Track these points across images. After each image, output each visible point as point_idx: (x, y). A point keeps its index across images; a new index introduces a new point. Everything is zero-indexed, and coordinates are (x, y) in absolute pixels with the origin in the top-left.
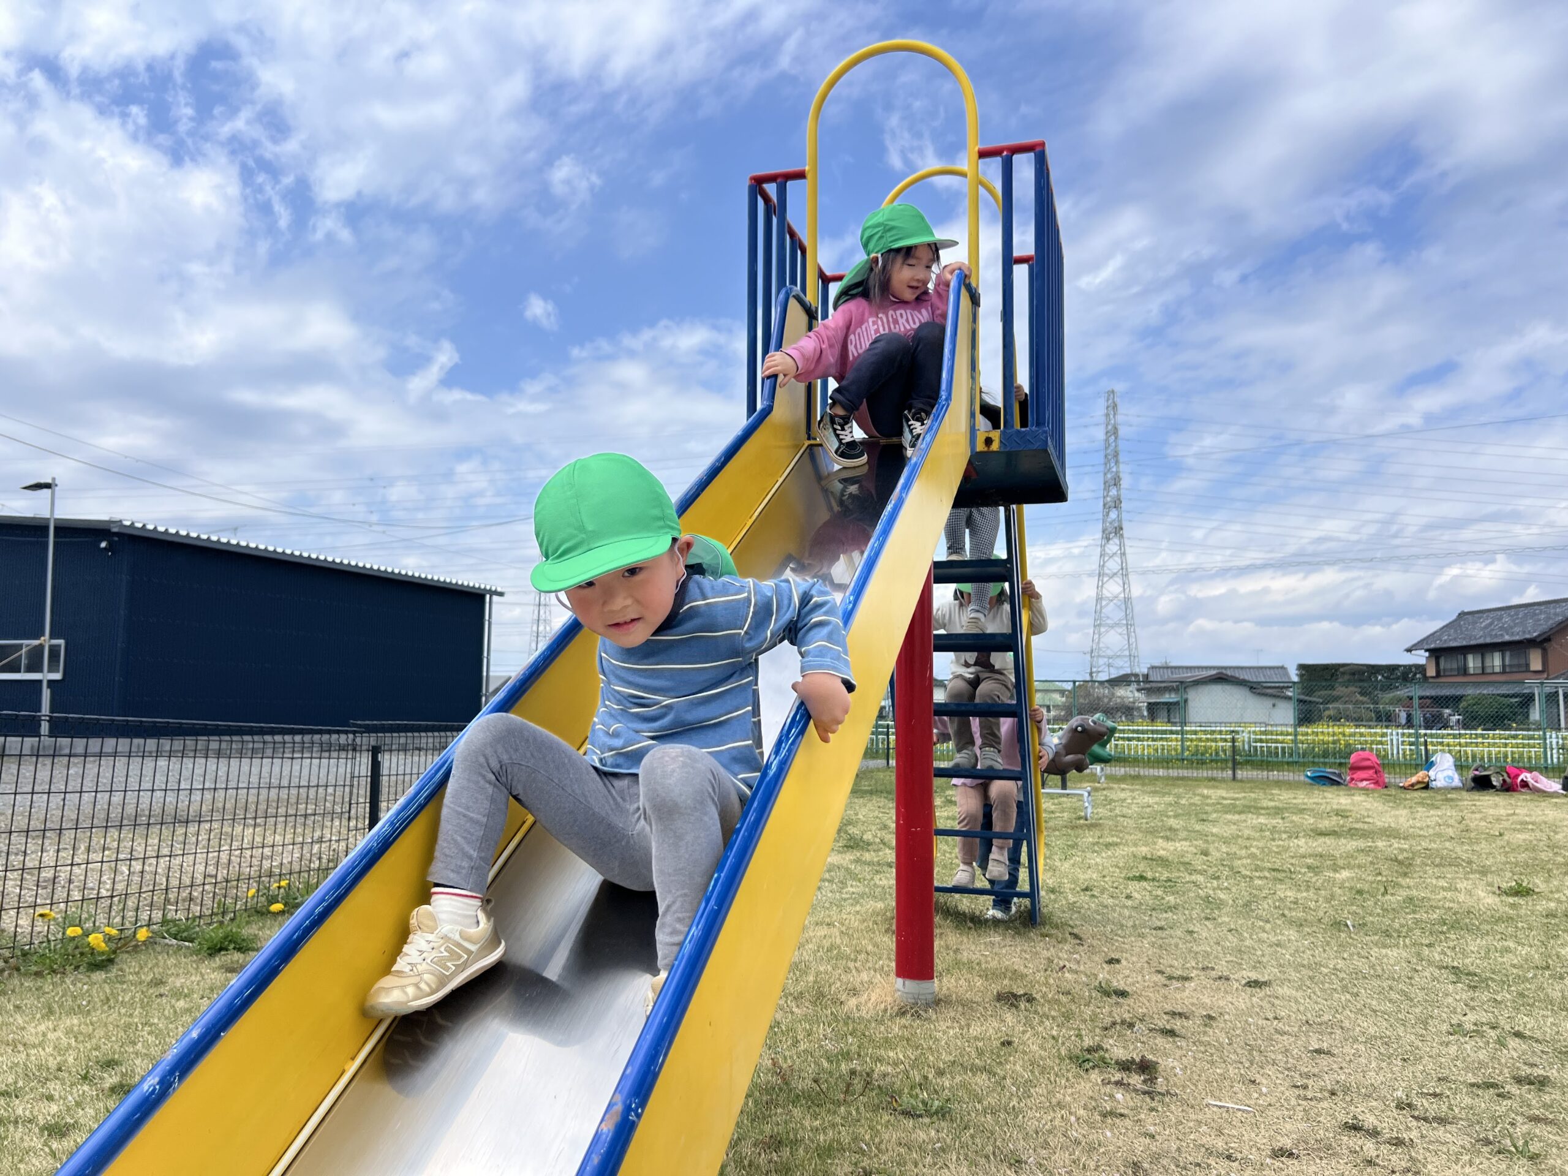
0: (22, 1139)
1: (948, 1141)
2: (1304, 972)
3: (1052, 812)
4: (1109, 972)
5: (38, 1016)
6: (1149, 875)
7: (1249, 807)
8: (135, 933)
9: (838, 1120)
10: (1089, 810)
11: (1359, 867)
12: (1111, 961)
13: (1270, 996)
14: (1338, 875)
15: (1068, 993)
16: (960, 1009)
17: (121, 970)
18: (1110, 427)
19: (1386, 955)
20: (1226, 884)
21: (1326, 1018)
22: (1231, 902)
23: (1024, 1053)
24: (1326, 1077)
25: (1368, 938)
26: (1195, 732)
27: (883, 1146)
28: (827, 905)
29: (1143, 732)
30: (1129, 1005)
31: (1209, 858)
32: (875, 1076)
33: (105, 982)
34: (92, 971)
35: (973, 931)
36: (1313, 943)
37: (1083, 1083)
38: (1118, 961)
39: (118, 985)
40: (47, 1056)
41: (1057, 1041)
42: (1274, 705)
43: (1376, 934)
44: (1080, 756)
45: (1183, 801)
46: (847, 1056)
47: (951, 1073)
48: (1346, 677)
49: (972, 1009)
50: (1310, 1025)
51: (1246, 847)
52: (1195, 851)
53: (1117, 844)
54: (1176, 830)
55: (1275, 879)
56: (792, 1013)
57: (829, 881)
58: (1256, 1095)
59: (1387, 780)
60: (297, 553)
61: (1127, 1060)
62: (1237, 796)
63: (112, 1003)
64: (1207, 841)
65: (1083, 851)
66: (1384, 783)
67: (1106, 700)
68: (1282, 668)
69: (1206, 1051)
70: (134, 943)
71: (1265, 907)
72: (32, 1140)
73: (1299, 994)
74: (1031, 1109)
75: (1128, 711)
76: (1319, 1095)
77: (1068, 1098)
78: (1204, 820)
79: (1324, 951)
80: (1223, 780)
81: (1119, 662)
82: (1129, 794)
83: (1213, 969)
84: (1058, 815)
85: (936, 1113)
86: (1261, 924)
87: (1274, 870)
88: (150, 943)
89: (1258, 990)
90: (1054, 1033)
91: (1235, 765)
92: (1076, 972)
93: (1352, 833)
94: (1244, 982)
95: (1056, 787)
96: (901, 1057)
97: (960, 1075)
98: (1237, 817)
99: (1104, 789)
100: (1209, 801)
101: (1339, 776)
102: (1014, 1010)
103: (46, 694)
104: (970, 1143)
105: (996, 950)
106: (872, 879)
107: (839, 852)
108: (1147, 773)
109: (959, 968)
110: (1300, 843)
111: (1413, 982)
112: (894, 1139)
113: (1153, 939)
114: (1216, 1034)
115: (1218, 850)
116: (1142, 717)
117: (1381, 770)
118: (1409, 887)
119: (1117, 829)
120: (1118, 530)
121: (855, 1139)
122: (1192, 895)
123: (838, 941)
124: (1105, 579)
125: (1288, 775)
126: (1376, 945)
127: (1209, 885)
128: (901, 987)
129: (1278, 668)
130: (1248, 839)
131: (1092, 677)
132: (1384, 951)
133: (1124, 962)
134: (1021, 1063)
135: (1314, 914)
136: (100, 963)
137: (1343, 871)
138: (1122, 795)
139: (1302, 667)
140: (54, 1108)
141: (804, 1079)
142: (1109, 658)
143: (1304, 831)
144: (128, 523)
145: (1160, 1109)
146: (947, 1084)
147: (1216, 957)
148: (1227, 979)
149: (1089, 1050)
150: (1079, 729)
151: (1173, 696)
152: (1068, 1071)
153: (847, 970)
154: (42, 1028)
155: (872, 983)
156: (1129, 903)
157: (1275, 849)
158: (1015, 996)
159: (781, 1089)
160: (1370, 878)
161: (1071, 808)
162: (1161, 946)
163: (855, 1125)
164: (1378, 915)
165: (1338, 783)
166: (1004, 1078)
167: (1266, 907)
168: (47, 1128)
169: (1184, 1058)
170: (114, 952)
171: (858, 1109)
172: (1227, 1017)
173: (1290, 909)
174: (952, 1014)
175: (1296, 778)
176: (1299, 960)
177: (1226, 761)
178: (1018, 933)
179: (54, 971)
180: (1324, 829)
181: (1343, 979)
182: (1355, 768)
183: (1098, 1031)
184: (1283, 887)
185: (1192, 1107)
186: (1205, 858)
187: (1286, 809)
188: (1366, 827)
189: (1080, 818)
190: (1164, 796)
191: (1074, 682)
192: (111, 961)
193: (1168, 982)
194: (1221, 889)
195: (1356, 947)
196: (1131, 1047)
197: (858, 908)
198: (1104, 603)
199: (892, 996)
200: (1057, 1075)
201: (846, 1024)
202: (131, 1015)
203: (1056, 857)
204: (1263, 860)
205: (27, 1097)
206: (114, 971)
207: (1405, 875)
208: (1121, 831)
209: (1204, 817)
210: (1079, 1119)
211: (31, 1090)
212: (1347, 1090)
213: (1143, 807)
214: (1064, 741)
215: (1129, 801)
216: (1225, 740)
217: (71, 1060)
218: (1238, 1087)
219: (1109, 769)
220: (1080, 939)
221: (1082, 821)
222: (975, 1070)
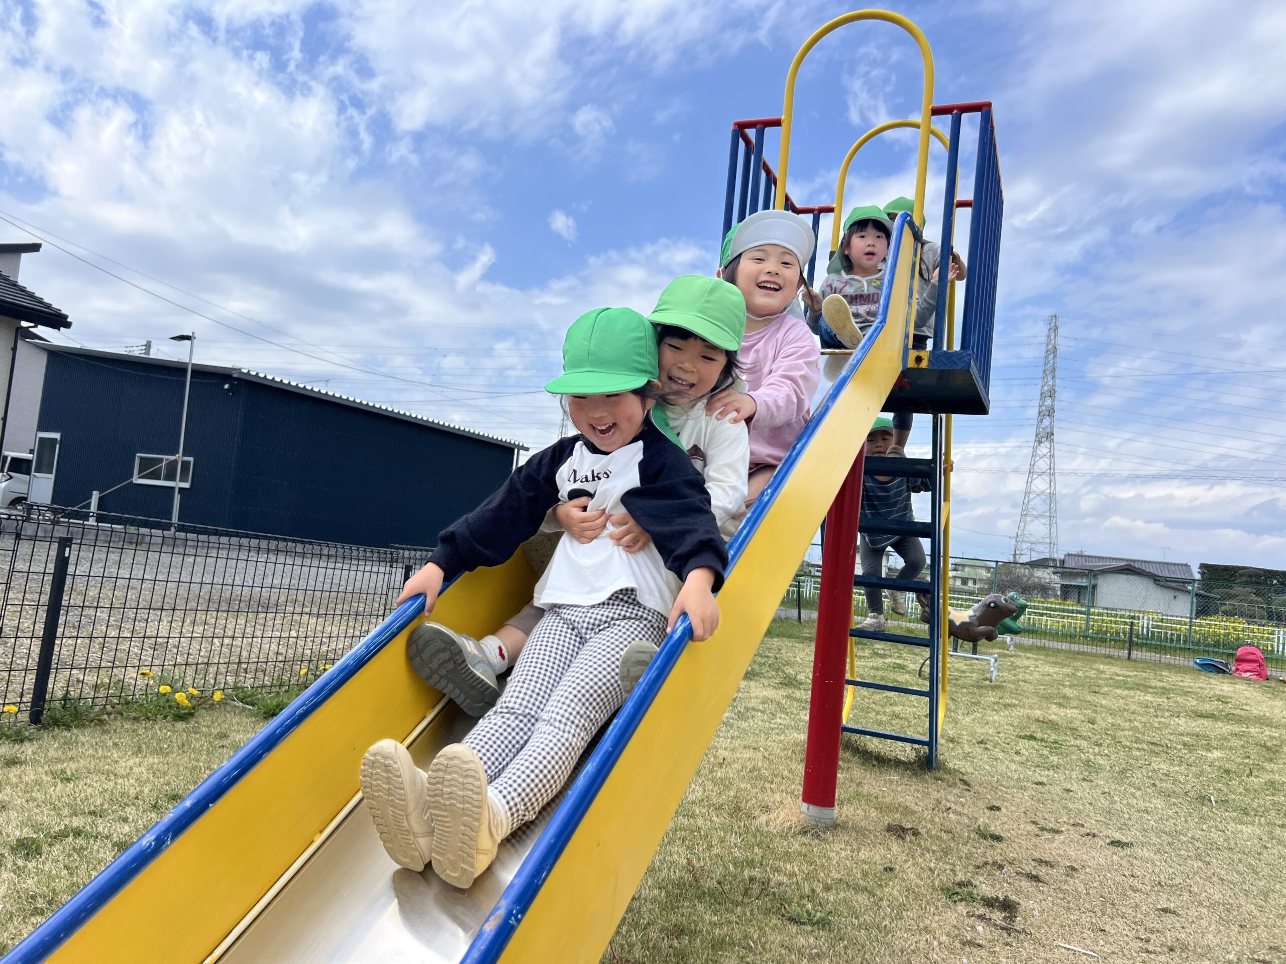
0: (98, 851)
1: (824, 949)
2: (1164, 837)
3: (964, 672)
4: (989, 818)
5: (130, 753)
6: (1039, 735)
7: (1139, 685)
8: (213, 694)
9: (734, 918)
10: (995, 673)
11: (1231, 748)
12: (992, 808)
13: (1130, 856)
14: (1210, 755)
15: (949, 832)
16: (854, 834)
17: (197, 722)
18: (1050, 347)
19: (1241, 831)
20: (1106, 752)
21: (1178, 880)
22: (1108, 768)
23: (903, 879)
24: (1168, 934)
25: (1227, 814)
26: (1099, 614)
27: (768, 946)
28: (757, 732)
29: (1055, 610)
30: (1002, 849)
31: (1095, 727)
32: (772, 884)
33: (184, 730)
34: (176, 721)
35: (876, 769)
36: (1177, 813)
37: (949, 913)
38: (998, 809)
39: (193, 735)
40: (129, 786)
41: (933, 873)
42: (1175, 597)
43: (1235, 811)
44: (990, 628)
45: (1080, 674)
46: (751, 864)
47: (837, 889)
48: (1244, 579)
49: (864, 835)
50: (1162, 886)
51: (1130, 720)
52: (1083, 719)
53: (1014, 706)
54: (1069, 698)
55: (1152, 752)
56: (711, 821)
57: (762, 712)
58: (1102, 943)
59: (1269, 673)
60: (371, 404)
61: (992, 898)
62: (1130, 673)
63: (185, 749)
64: (1095, 712)
65: (985, 709)
66: (1266, 675)
67: (1025, 579)
68: (1186, 565)
69: (1064, 898)
70: (210, 702)
71: (1138, 776)
72: (105, 853)
73: (1157, 857)
74: (901, 930)
75: (1044, 590)
76: (1159, 949)
77: (934, 925)
78: (1095, 692)
79: (1186, 821)
80: (1119, 658)
81: (1040, 548)
82: (1033, 662)
83: (1083, 826)
84: (968, 674)
85: (818, 923)
86: (1133, 790)
87: (1152, 744)
88: (223, 703)
89: (1120, 849)
90: (932, 865)
91: (1131, 645)
92: (960, 814)
93: (1229, 718)
94: (1108, 841)
95: (966, 651)
96: (796, 870)
97: (845, 892)
98: (1126, 692)
99: (1012, 656)
100: (1103, 676)
101: (1226, 665)
102: (900, 841)
103: (177, 498)
104: (843, 953)
105: (894, 787)
106: (798, 714)
107: (775, 688)
108: (1051, 646)
109: (859, 800)
110: (1180, 722)
111: (1261, 857)
112: (777, 941)
113: (1033, 793)
114: (1077, 883)
115: (1104, 719)
116: (1056, 596)
117: (1264, 663)
118: (1272, 772)
119: (1016, 693)
120: (1050, 435)
121: (746, 937)
122: (1074, 757)
123: (760, 764)
124: (1034, 476)
125: (1180, 660)
126: (1234, 820)
127: (1091, 750)
128: (805, 811)
129: (1182, 565)
130: (1133, 713)
131: (1015, 558)
132: (1239, 827)
133: (1004, 810)
134: (898, 887)
135: (1183, 787)
136: (183, 716)
137: (1215, 751)
138: (1027, 663)
139: (1203, 566)
140: (127, 829)
141: (712, 878)
142: (1032, 543)
143: (1186, 711)
144: (245, 371)
145: (1014, 944)
146: (831, 898)
147: (1088, 816)
148: (1094, 836)
149: (960, 885)
150: (992, 605)
151: (1084, 581)
152: (939, 900)
153: (764, 789)
154: (131, 763)
155: (782, 803)
156: (1017, 758)
157: (1156, 725)
158: (903, 830)
159: (691, 886)
160: (1239, 760)
161: (980, 669)
162: (1039, 800)
163: (747, 925)
164: (1241, 794)
165: (1224, 672)
166: (882, 899)
167: (1140, 775)
168: (117, 845)
169: (1043, 902)
170: (194, 708)
171: (752, 911)
172: (1088, 870)
173: (1161, 780)
174: (847, 838)
175: (1186, 663)
176: (1162, 826)
177: (1125, 641)
178: (916, 774)
179: (148, 718)
180: (1204, 712)
181: (1198, 848)
182: (1240, 660)
183: (971, 867)
184: (1158, 759)
185: (1043, 946)
186: (1091, 726)
187: (1172, 690)
188: (1243, 713)
189: (986, 679)
190: (1063, 667)
191: (997, 562)
192: (191, 715)
193: (1039, 833)
194: (1101, 756)
195: (1215, 820)
196: (998, 886)
197: (782, 738)
198: (1032, 496)
199: (798, 817)
200: (928, 903)
201: (755, 836)
202: (198, 760)
203: (960, 712)
204: (1144, 734)
205: (109, 817)
206: (193, 722)
207: (1271, 760)
208: (1020, 695)
209: (1097, 689)
210: (941, 944)
211: (113, 812)
212: (1185, 948)
213: (1043, 675)
214: (978, 614)
215: (1032, 669)
216: (1126, 623)
217: (146, 791)
218: (1087, 933)
219: (1017, 639)
220: (969, 785)
221: (988, 682)
222: (858, 889)
